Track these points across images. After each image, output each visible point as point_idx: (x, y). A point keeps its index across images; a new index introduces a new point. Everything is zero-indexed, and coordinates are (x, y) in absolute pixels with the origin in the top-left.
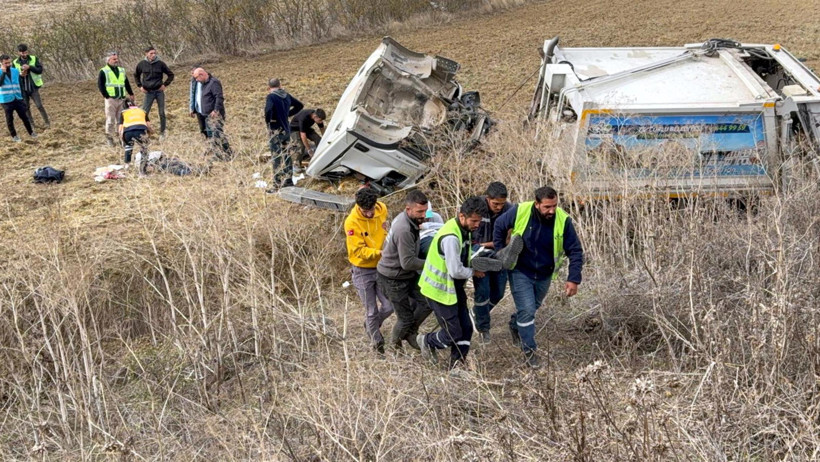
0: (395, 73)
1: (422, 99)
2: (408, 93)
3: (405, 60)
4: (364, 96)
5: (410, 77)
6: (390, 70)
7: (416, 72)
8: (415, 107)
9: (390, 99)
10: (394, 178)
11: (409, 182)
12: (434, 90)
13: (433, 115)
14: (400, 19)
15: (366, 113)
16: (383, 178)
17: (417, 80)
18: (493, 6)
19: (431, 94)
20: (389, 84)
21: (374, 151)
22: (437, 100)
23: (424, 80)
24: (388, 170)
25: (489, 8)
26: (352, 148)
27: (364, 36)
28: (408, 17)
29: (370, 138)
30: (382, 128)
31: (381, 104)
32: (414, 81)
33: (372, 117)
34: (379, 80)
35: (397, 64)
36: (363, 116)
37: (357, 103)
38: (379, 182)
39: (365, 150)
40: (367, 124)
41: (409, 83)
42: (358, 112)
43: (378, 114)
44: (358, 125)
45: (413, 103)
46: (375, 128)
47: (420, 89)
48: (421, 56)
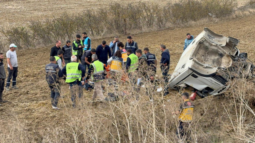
0: (209, 43)
1: (221, 55)
2: (215, 53)
3: (214, 38)
4: (195, 53)
5: (216, 46)
6: (207, 42)
7: (219, 43)
8: (218, 59)
9: (207, 55)
10: (208, 90)
11: (215, 92)
12: (227, 52)
13: (226, 63)
14: (195, 20)
15: (197, 61)
16: (203, 90)
17: (220, 47)
18: (236, 15)
19: (225, 53)
20: (206, 48)
21: (200, 78)
22: (228, 56)
23: (222, 47)
24: (206, 86)
25: (234, 16)
26: (190, 76)
27: (179, 27)
28: (198, 19)
29: (198, 71)
30: (204, 67)
31: (203, 57)
32: (218, 47)
33: (199, 63)
34: (202, 46)
35: (211, 40)
36: (195, 62)
37: (193, 56)
38: (201, 92)
39: (196, 77)
40: (197, 65)
41: (215, 48)
42: (194, 60)
43: (202, 61)
44: (193, 66)
45: (217, 57)
46: (201, 68)
47: (221, 51)
48: (221, 36)
